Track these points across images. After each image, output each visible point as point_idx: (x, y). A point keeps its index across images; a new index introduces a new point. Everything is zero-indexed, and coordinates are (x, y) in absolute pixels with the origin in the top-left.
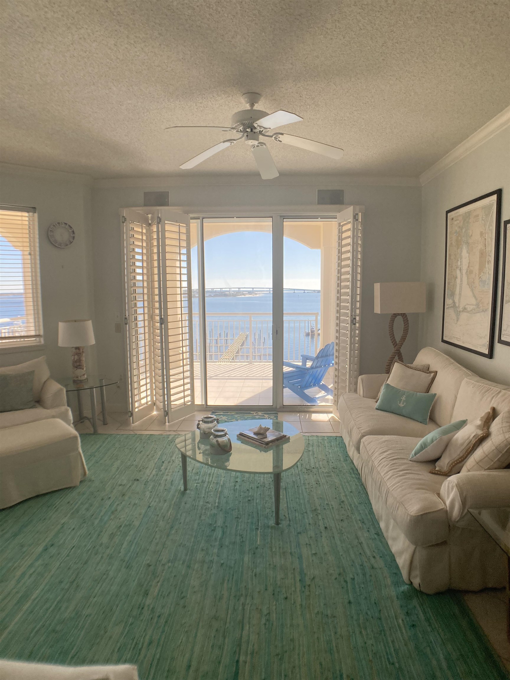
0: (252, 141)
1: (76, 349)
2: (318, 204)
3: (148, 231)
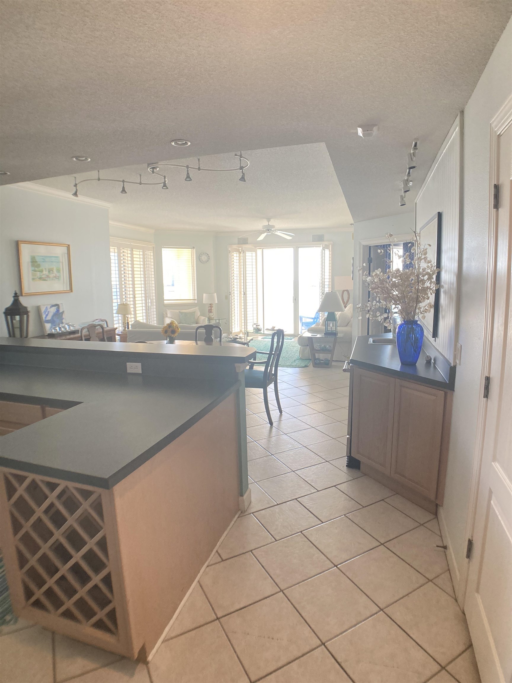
1: (210, 304)
2: (313, 241)
3: (239, 255)
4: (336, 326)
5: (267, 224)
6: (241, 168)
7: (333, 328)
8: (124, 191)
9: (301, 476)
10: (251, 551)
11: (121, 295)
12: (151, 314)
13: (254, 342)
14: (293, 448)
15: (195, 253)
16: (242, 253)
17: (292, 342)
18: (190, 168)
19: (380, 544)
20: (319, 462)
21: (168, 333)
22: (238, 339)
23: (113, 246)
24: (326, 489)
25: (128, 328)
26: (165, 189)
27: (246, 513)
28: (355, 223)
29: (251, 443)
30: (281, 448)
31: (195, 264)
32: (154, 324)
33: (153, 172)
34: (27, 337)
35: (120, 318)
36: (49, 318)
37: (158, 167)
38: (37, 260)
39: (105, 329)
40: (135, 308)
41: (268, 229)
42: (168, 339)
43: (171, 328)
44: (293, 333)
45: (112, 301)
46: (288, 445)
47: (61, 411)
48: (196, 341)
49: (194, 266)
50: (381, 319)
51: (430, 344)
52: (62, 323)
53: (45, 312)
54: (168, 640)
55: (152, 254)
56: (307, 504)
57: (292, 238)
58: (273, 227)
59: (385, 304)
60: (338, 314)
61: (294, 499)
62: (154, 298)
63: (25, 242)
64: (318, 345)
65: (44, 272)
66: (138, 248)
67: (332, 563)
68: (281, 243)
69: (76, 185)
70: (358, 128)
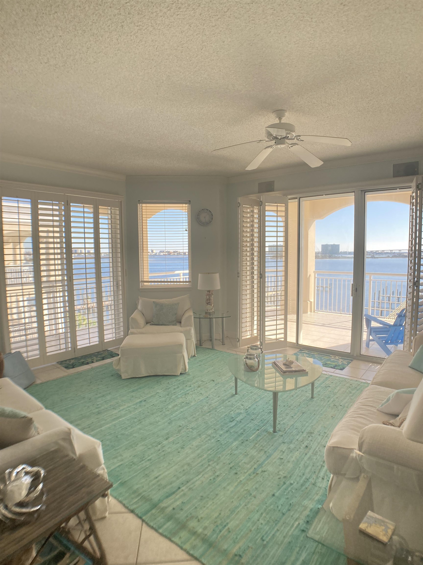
0: (280, 145)
1: (208, 291)
2: (394, 177)
15: (190, 211)
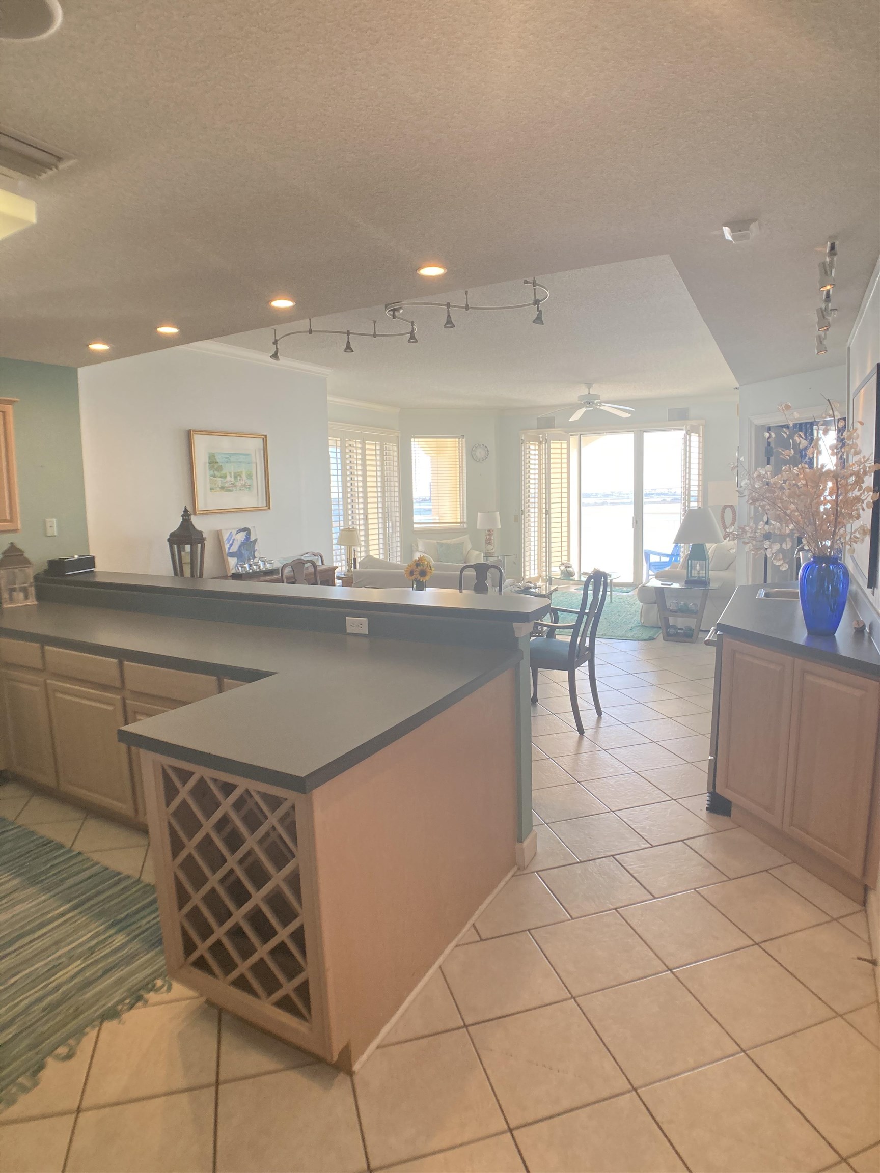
1: (488, 531)
2: (669, 420)
3: (539, 447)
4: (707, 568)
5: (586, 392)
6: (537, 302)
7: (701, 572)
8: (348, 348)
9: (624, 820)
10: (529, 930)
11: (346, 515)
12: (392, 545)
13: (562, 595)
14: (615, 773)
15: (464, 445)
16: (544, 443)
17: (629, 596)
18: (452, 306)
19: (753, 943)
20: (659, 800)
21: (414, 576)
22: (531, 588)
23: (334, 437)
24: (666, 844)
25: (355, 568)
26: (413, 342)
27: (525, 872)
28: (740, 386)
29: (545, 761)
30: (595, 771)
31: (465, 463)
32: (397, 561)
33: (394, 316)
34: (201, 576)
35: (343, 551)
36: (234, 549)
37: (401, 308)
38: (218, 461)
39: (318, 569)
40: (367, 535)
41: (588, 401)
42: (415, 586)
43: (419, 567)
44: (632, 581)
45: (332, 524)
46: (608, 769)
47: (242, 685)
48: (460, 589)
49: (462, 466)
50: (773, 554)
51: (865, 599)
52: (254, 557)
53: (228, 540)
54: (386, 1046)
55: (395, 448)
56: (631, 865)
57: (630, 415)
58: (597, 397)
59: (779, 528)
60: (710, 548)
61: (609, 856)
62: (398, 519)
63: (201, 432)
64: (674, 601)
65: (228, 478)
66: (372, 438)
67: (665, 965)
68: (612, 425)
69: (275, 342)
70: (724, 227)
